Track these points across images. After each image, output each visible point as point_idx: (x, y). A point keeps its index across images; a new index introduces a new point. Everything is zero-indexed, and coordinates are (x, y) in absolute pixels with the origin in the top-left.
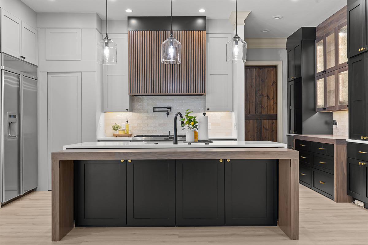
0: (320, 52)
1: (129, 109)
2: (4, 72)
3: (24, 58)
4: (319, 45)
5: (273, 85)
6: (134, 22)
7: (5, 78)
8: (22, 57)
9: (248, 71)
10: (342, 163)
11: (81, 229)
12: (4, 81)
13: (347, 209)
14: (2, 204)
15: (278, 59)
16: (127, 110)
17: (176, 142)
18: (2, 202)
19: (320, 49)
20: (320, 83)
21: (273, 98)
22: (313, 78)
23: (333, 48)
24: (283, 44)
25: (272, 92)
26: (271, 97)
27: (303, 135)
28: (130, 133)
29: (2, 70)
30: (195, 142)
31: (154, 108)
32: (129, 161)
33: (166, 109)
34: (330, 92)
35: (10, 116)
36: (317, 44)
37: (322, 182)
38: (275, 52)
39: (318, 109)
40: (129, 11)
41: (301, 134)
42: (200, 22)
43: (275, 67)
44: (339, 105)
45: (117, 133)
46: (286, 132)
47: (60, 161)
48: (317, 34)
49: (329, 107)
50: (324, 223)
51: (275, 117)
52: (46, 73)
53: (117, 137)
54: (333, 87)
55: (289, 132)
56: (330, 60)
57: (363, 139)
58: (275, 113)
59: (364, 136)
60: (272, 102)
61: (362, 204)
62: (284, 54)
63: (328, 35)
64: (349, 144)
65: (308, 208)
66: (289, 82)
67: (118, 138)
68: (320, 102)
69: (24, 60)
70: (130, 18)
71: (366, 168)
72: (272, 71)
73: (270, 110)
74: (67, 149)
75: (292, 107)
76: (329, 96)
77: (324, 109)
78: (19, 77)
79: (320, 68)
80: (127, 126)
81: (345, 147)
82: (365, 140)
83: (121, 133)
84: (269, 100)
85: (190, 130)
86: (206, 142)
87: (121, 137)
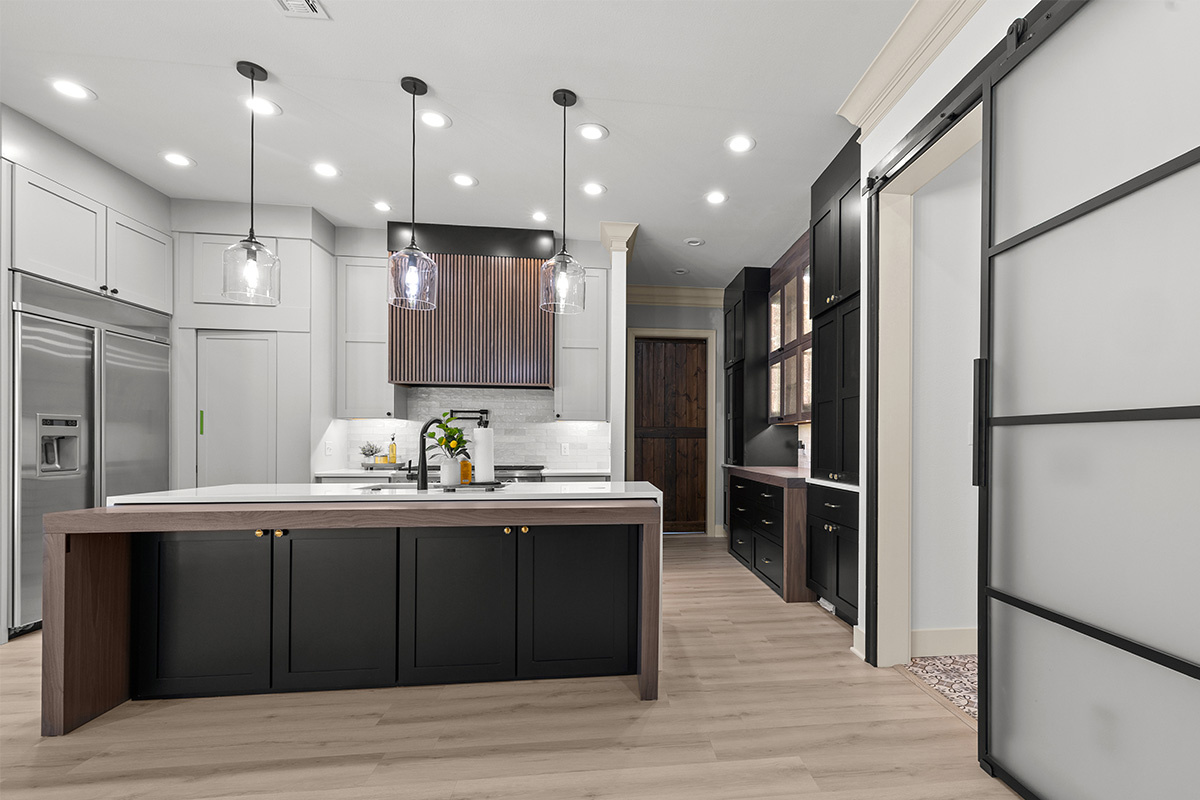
0: (776, 314)
1: (392, 412)
2: (22, 316)
3: (115, 291)
4: (774, 302)
5: (696, 374)
6: (406, 235)
7: (24, 332)
8: (104, 288)
9: (652, 347)
10: (798, 525)
11: (143, 705)
12: (22, 340)
13: (802, 619)
14: (12, 632)
15: (708, 327)
16: (389, 414)
17: (423, 486)
18: (10, 627)
19: (776, 308)
20: (775, 372)
21: (697, 399)
22: (764, 362)
23: (794, 306)
24: (717, 299)
25: (695, 387)
26: (693, 397)
27: (746, 468)
28: (398, 462)
29: (14, 311)
30: (462, 485)
31: (452, 411)
32: (277, 533)
33: (478, 415)
34: (789, 388)
35: (47, 422)
36: (771, 299)
37: (767, 559)
38: (701, 314)
39: (772, 418)
40: (382, 207)
41: (742, 465)
42: (545, 243)
43: (703, 342)
44: (803, 411)
45: (371, 460)
46: (722, 462)
47: (68, 537)
48: (773, 282)
49: (788, 416)
50: (743, 662)
51: (702, 433)
52: (194, 331)
53: (371, 469)
54: (794, 380)
55: (726, 463)
56: (790, 329)
57: (833, 480)
58: (703, 426)
59: (834, 474)
60: (695, 406)
61: (830, 607)
62: (718, 320)
63: (787, 280)
64: (811, 487)
65: (726, 618)
66: (727, 369)
67: (376, 473)
68: (775, 407)
69: (115, 296)
70: (393, 226)
71: (838, 537)
72: (694, 348)
73: (691, 421)
74: (116, 504)
75: (730, 416)
76: (788, 395)
77: (780, 419)
78: (90, 335)
79: (776, 344)
80: (392, 448)
81: (803, 493)
82: (836, 481)
83: (379, 461)
84: (690, 401)
85: (450, 459)
86: (489, 487)
87: (383, 469)
